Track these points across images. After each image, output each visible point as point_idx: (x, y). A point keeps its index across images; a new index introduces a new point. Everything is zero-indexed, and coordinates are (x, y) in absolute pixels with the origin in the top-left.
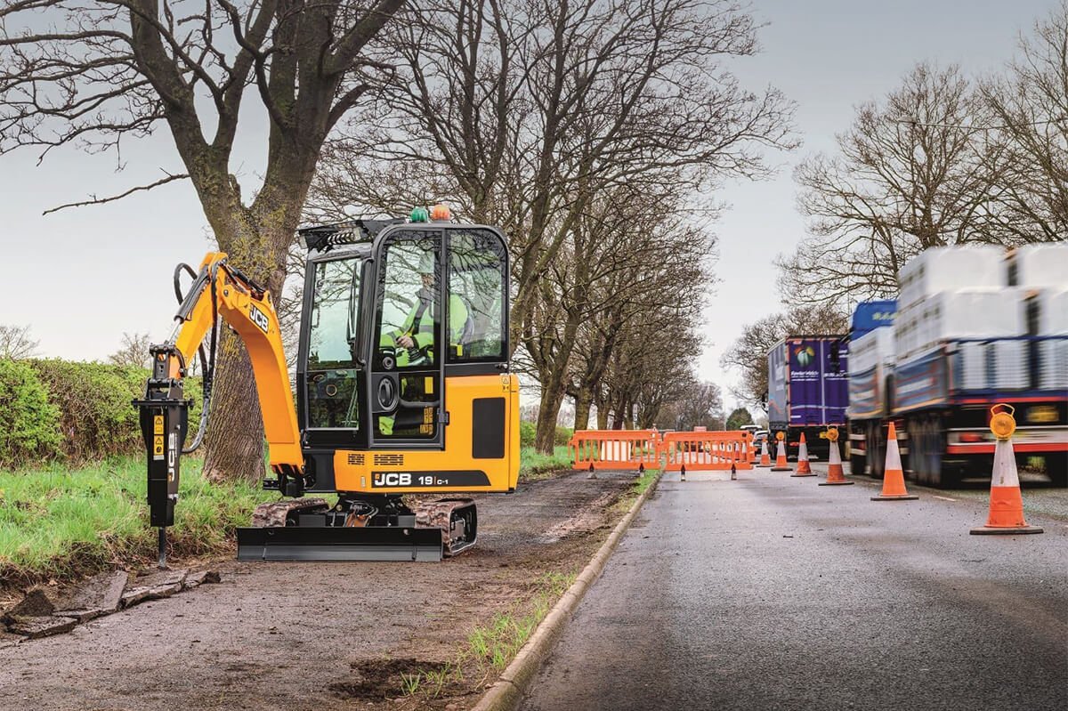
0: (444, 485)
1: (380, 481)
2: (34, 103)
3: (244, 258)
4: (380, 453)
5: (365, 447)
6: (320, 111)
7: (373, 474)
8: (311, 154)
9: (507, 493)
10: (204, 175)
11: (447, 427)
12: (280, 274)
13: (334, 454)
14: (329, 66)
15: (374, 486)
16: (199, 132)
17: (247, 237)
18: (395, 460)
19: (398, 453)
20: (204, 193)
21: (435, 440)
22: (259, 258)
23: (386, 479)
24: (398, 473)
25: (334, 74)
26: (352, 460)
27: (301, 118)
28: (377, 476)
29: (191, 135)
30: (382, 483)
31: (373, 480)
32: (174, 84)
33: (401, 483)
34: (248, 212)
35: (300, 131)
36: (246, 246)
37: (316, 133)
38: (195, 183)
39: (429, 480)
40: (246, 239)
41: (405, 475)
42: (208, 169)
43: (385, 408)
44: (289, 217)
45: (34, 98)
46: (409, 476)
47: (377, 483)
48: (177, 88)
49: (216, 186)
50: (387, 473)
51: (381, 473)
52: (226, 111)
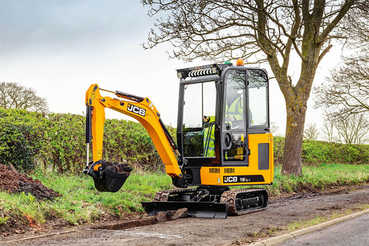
0: (249, 181)
1: (226, 180)
2: (231, 56)
3: (293, 103)
4: (226, 168)
5: (220, 165)
6: (316, 55)
7: (224, 177)
8: (313, 69)
9: (269, 185)
10: (279, 77)
11: (249, 156)
12: (304, 108)
13: (201, 168)
14: (318, 40)
15: (224, 182)
16: (278, 63)
17: (294, 96)
18: (232, 171)
19: (232, 167)
20: (280, 82)
21: (245, 162)
22: (297, 103)
23: (228, 179)
24: (233, 176)
25: (320, 43)
26: (211, 171)
27: (309, 57)
28: (225, 178)
29: (275, 64)
30: (227, 181)
31: (224, 179)
32: (270, 49)
33: (234, 181)
34: (294, 88)
35: (309, 61)
36: (293, 99)
37: (314, 62)
38: (277, 79)
39: (243, 179)
40: (293, 97)
41: (235, 177)
42: (281, 75)
43: (227, 148)
44: (307, 89)
45: (231, 55)
46: (236, 177)
47: (225, 181)
48: (271, 50)
49: (283, 81)
50: (229, 177)
51: (226, 177)
52: (285, 56)
